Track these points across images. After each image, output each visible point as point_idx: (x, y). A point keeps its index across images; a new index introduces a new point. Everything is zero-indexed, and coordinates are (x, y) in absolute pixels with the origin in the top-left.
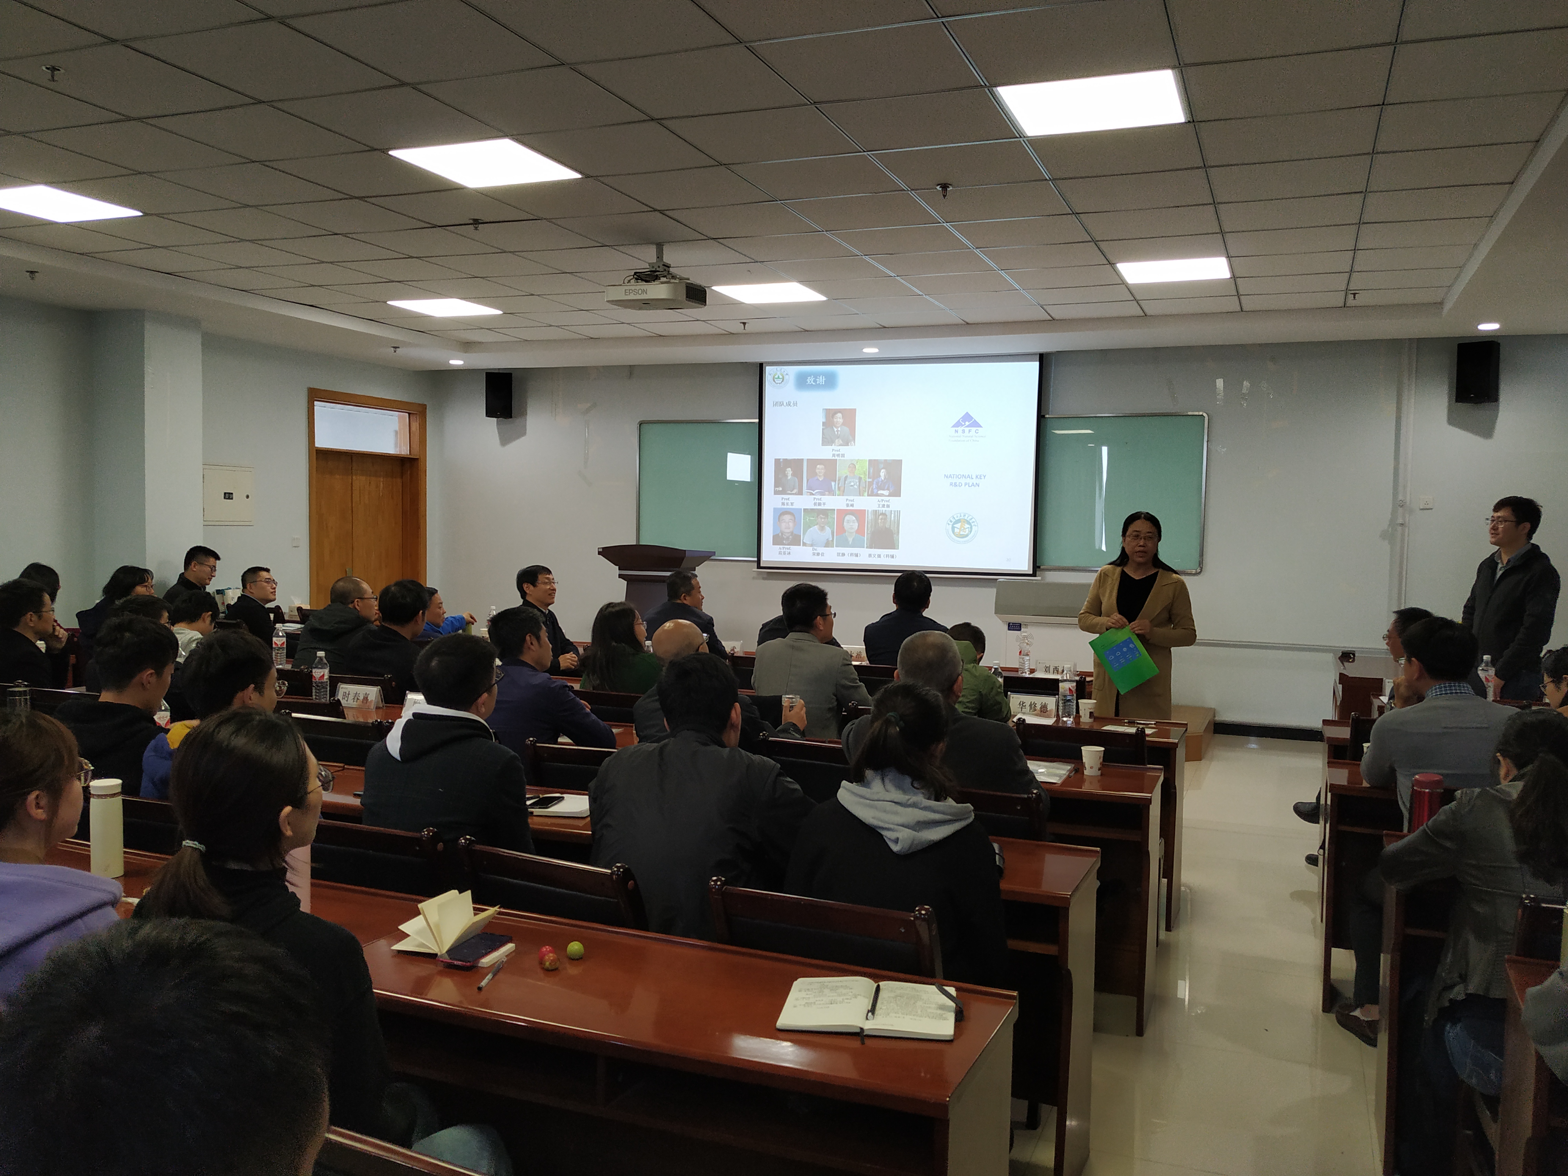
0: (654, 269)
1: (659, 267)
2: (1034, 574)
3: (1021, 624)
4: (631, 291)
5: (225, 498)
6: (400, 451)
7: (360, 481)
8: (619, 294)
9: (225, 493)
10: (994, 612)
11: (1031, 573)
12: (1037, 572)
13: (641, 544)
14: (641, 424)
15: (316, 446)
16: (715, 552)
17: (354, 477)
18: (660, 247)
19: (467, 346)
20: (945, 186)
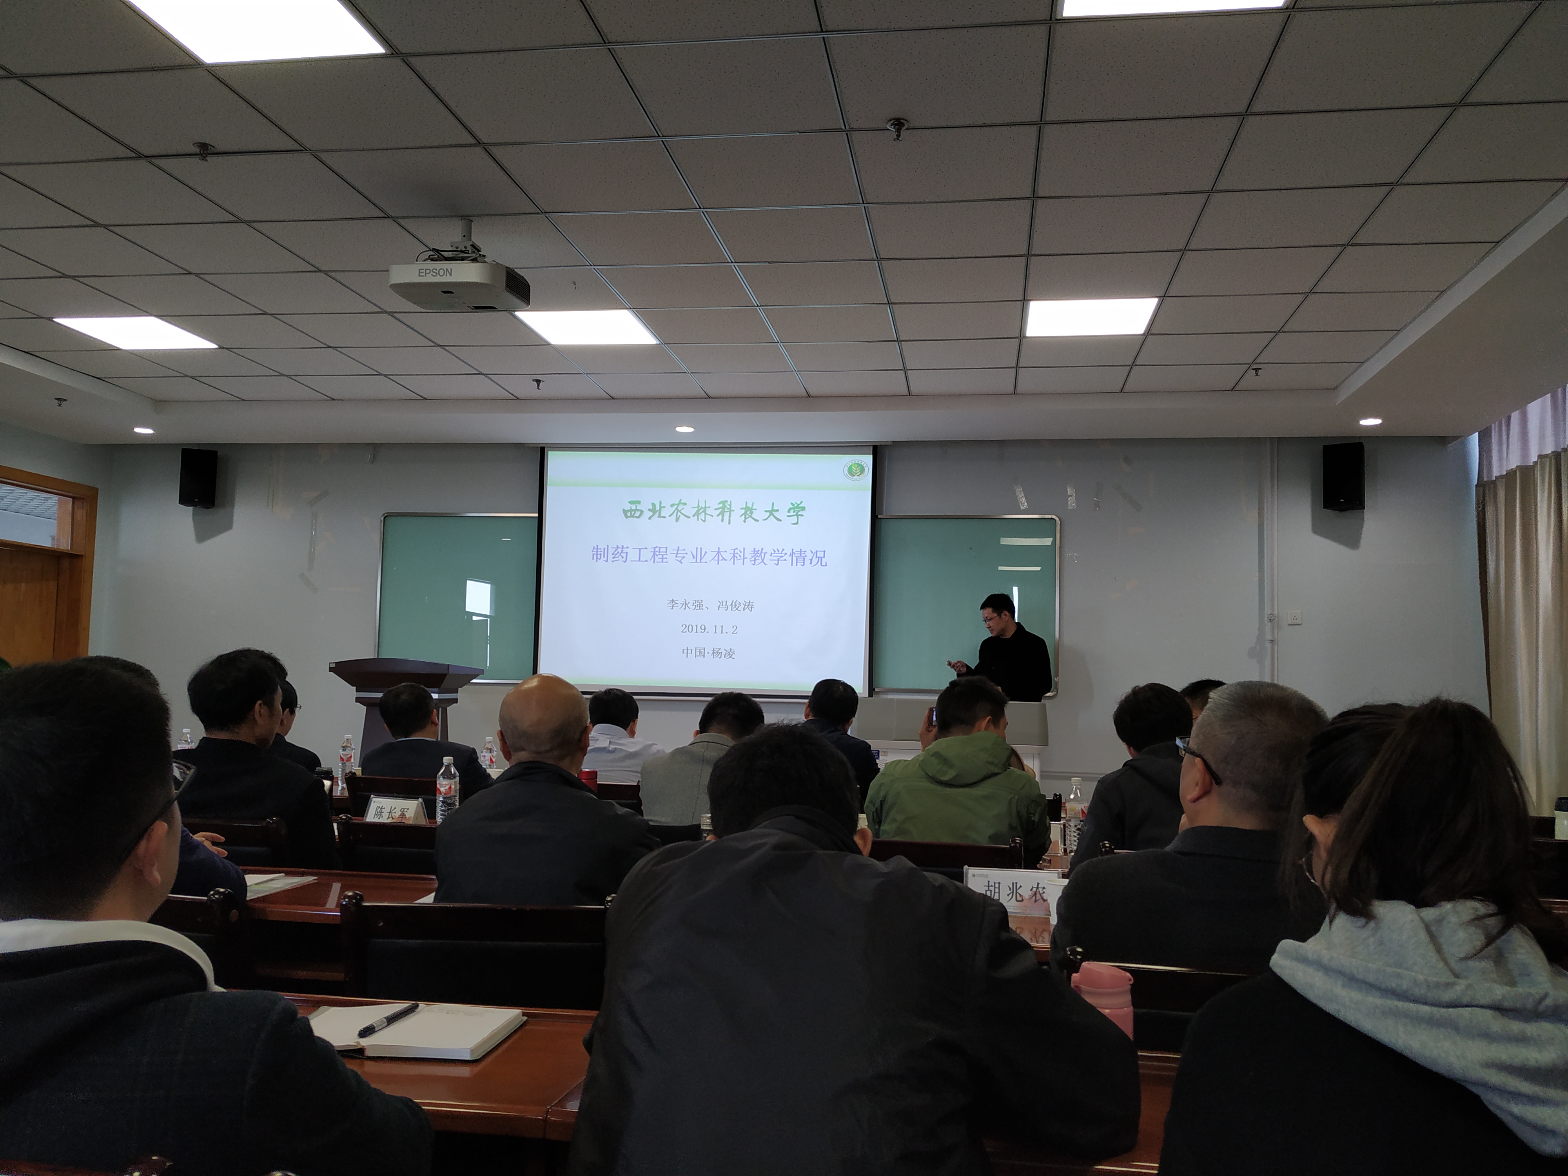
6: (57, 544)
8: (409, 274)
12: (873, 696)
13: (380, 657)
14: (387, 517)
16: (483, 671)
18: (468, 220)
19: (162, 405)
20: (898, 123)
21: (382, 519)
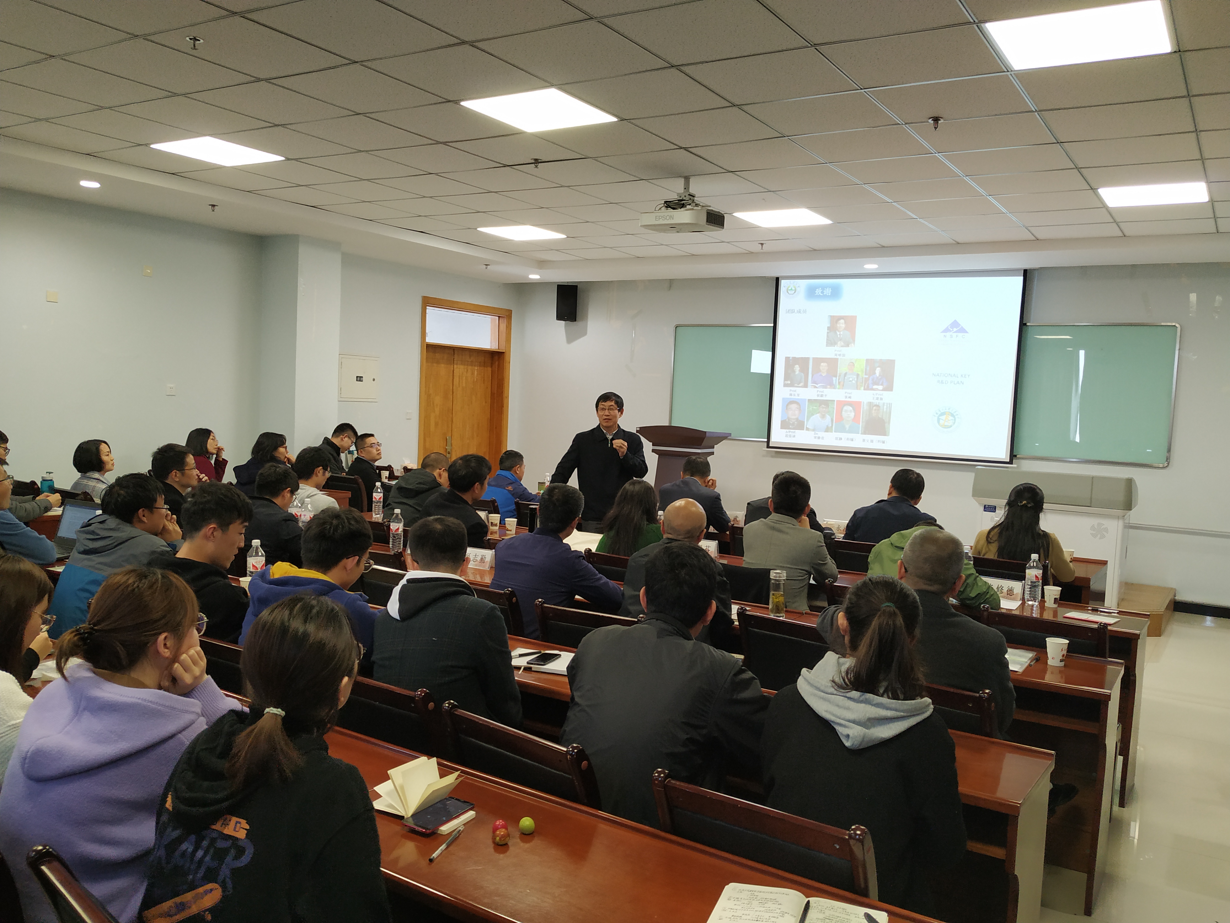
0: (681, 199)
1: (685, 196)
2: (1011, 462)
3: (995, 507)
4: (660, 217)
5: (357, 380)
6: (491, 346)
7: (459, 369)
8: (650, 219)
9: (357, 377)
10: (971, 495)
11: (1008, 461)
12: (1014, 460)
13: (672, 425)
14: (677, 327)
15: (427, 341)
16: (731, 434)
17: (455, 366)
18: (687, 179)
19: (541, 264)
20: (936, 119)
21: (675, 328)
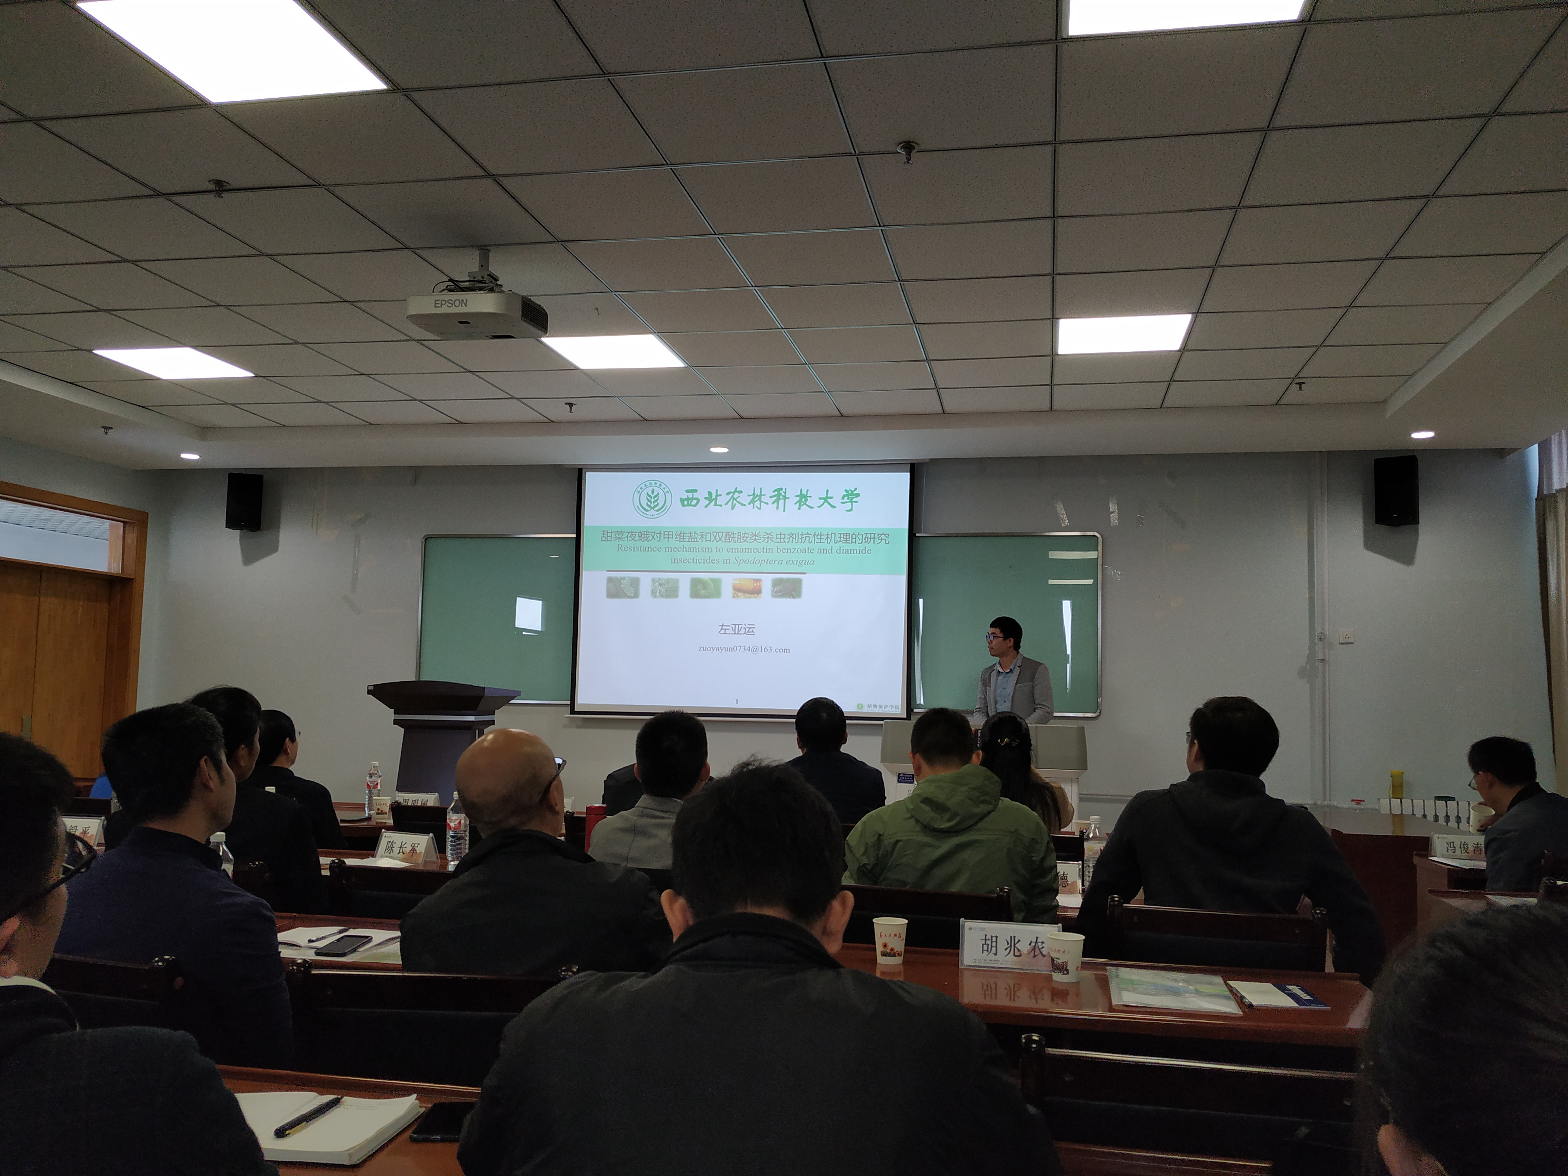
0: (476, 280)
1: (483, 277)
4: (444, 302)
6: (109, 568)
8: (425, 306)
11: (905, 717)
13: (424, 680)
14: (427, 538)
16: (519, 692)
18: (484, 251)
19: (205, 432)
20: (909, 146)
21: (424, 540)
